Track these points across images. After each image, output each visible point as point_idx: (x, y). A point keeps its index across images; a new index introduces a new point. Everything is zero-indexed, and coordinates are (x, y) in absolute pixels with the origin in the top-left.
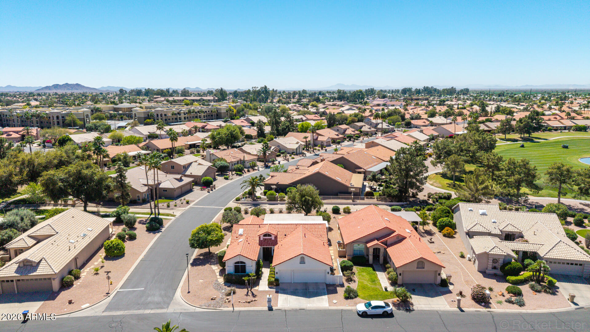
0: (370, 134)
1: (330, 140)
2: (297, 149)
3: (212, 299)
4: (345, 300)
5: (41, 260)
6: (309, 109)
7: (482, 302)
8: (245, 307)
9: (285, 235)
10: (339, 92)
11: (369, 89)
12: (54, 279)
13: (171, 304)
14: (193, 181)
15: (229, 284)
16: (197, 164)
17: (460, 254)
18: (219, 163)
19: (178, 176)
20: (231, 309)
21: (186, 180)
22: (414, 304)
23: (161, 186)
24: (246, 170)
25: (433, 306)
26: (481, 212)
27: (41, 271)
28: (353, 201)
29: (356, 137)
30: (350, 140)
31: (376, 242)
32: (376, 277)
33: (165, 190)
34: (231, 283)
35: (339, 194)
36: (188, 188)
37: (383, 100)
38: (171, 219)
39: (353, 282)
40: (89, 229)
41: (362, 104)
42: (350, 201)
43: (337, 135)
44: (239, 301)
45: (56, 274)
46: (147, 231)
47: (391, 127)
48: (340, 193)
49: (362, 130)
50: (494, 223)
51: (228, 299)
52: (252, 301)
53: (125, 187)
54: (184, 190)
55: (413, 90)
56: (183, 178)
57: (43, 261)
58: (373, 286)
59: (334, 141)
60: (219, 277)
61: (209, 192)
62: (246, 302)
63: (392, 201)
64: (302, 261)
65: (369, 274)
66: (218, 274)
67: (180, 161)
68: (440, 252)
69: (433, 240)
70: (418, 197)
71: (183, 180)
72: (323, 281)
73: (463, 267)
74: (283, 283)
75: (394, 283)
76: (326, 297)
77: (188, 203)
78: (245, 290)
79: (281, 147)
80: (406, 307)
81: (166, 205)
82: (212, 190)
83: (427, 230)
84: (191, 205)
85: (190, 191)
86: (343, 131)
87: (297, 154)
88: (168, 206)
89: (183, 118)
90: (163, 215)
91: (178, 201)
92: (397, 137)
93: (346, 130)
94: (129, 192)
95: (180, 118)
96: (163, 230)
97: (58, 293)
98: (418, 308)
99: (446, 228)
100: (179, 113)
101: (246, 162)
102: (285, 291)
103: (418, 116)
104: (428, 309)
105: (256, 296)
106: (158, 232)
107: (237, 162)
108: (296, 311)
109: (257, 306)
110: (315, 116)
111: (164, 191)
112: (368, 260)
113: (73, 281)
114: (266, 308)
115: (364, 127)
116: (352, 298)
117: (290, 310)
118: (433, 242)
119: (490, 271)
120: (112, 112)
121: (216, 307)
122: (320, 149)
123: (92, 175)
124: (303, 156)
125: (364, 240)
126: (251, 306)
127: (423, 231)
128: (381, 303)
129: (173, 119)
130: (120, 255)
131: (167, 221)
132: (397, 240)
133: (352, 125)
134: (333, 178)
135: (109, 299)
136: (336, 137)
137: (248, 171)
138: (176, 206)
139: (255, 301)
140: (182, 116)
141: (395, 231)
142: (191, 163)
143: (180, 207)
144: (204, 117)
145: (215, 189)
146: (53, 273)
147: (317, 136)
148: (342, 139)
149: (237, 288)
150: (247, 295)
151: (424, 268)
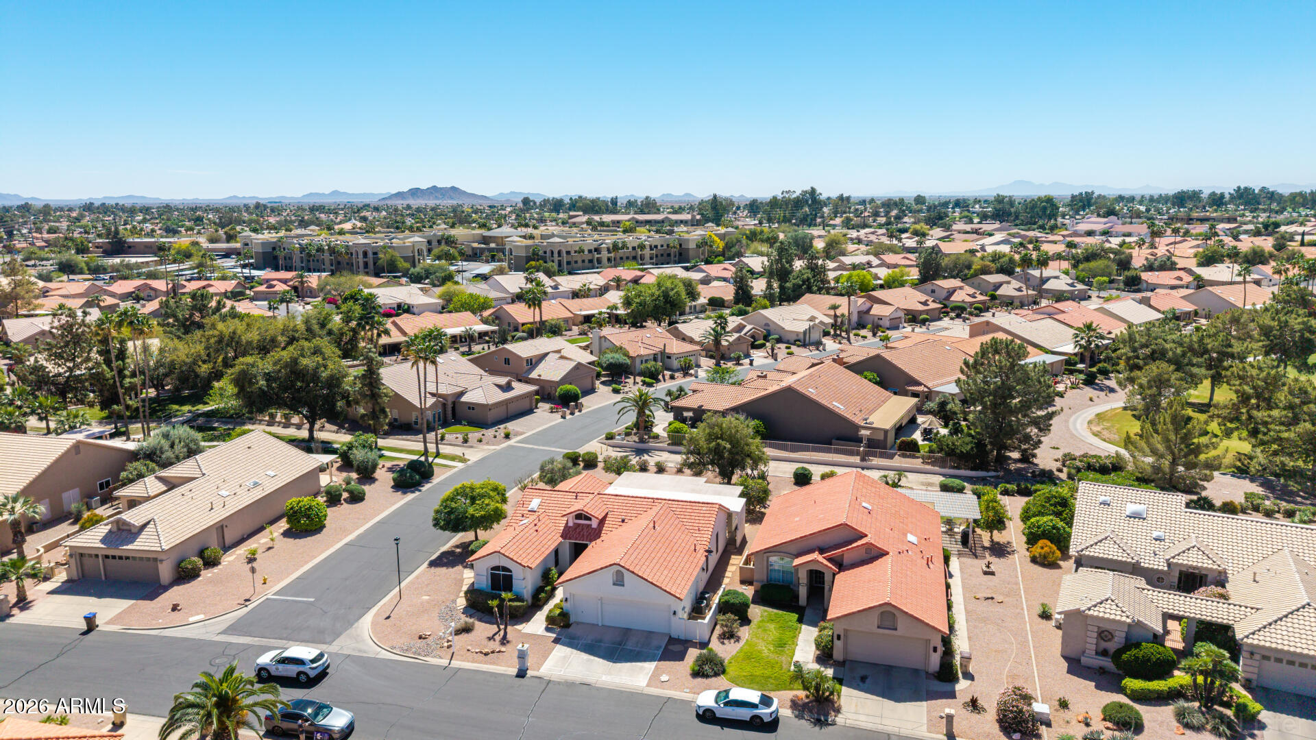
0: (1017, 303)
1: (901, 314)
2: (805, 333)
3: (420, 637)
4: (689, 677)
5: (148, 523)
6: (904, 241)
7: (1015, 731)
8: (474, 661)
9: (623, 521)
10: (1000, 200)
11: (1081, 194)
12: (161, 561)
13: (342, 637)
14: (537, 393)
15: (473, 611)
16: (558, 355)
17: (1039, 610)
18: (610, 357)
19: (503, 381)
20: (445, 662)
21: (520, 389)
22: (844, 709)
23: (464, 399)
24: (668, 373)
25: (885, 722)
26: (1131, 508)
27: (143, 544)
28: (863, 460)
29: (976, 309)
30: (958, 316)
31: (815, 556)
32: (795, 637)
33: (472, 407)
34: (478, 611)
35: (834, 441)
36: (525, 404)
37: (1106, 220)
38: (454, 467)
39: (732, 641)
40: (269, 473)
41: (1045, 229)
42: (856, 459)
43: (925, 303)
44: (469, 648)
45: (163, 551)
46: (392, 487)
47: (1080, 286)
48: (838, 439)
49: (999, 292)
50: (1156, 540)
51: (448, 641)
52: (493, 652)
53: (380, 396)
54: (513, 408)
55: (1205, 195)
56: (514, 384)
57: (151, 525)
58: (775, 656)
59: (914, 318)
60: (462, 594)
61: (563, 417)
62: (481, 652)
63: (958, 468)
64: (619, 581)
65: (784, 628)
66: (465, 588)
67: (523, 349)
68: (992, 598)
69: (993, 568)
70: (1035, 461)
71: (513, 389)
72: (666, 631)
73: (1027, 641)
74: (578, 623)
75: (825, 655)
76: (650, 666)
77: (507, 436)
78: (494, 628)
79: (772, 328)
80: (819, 714)
81: (460, 437)
82: (572, 414)
83: (998, 543)
84: (512, 442)
85: (529, 411)
86: (945, 294)
87: (804, 345)
88: (466, 441)
89: (605, 260)
90: (446, 457)
91: (490, 432)
92: (1064, 312)
93: (955, 291)
94: (385, 405)
95: (599, 261)
96: (427, 487)
97: (166, 588)
98: (848, 721)
99: (1041, 543)
100: (597, 250)
101: (673, 358)
102: (573, 642)
103: (1168, 263)
104: (869, 726)
105: (508, 642)
106: (413, 492)
107: (652, 357)
108: (570, 685)
109: (497, 665)
110: (904, 258)
111: (469, 408)
112: (797, 597)
113: (200, 570)
114: (514, 671)
115: (1005, 285)
116: (707, 676)
117: (559, 683)
118: (992, 573)
119: (1091, 660)
120: (475, 245)
121: (419, 654)
122: (869, 334)
123: (317, 368)
124: (818, 349)
125: (793, 549)
126: (486, 663)
127: (987, 544)
128: (753, 696)
129: (583, 261)
130: (314, 528)
131: (444, 469)
132: (865, 556)
133: (975, 280)
134: (824, 402)
135: (245, 610)
136: (921, 308)
137: (672, 377)
138: (480, 441)
139: (499, 652)
140: (605, 255)
141: (866, 536)
142: (546, 355)
143: (487, 443)
144: (651, 258)
145: (580, 411)
146: (159, 549)
147: (868, 305)
148: (937, 312)
149: (480, 620)
150: (491, 638)
151: (896, 629)
